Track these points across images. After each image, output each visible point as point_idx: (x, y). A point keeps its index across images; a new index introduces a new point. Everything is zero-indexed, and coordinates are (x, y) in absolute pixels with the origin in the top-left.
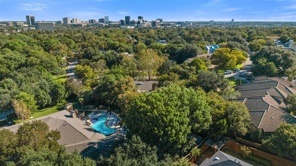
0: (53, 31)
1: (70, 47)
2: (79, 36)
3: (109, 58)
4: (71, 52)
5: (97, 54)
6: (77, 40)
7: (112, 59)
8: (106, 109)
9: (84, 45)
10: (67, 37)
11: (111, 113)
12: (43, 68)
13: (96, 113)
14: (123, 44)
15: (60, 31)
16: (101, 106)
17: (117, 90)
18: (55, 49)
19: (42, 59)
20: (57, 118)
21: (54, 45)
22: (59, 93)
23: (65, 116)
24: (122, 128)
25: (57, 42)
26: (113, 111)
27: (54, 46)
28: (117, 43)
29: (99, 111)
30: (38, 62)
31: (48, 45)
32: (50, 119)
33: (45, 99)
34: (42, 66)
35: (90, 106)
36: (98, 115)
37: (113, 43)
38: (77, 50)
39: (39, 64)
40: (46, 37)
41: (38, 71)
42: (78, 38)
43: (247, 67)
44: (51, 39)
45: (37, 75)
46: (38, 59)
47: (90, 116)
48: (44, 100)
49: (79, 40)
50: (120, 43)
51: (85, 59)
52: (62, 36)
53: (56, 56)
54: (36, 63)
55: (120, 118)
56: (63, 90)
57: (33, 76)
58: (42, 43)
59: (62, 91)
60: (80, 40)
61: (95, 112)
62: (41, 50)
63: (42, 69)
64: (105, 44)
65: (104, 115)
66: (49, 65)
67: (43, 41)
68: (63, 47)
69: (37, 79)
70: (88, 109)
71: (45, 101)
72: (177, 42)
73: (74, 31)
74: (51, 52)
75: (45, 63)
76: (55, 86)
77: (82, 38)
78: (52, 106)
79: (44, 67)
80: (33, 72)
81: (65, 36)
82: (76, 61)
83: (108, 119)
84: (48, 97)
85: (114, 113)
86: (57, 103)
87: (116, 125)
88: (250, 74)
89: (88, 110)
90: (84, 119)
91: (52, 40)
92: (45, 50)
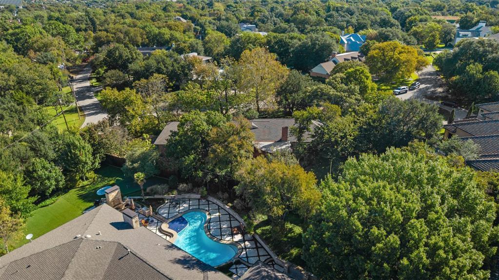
0: (21, 7)
1: (67, 42)
2: (80, 18)
3: (165, 67)
4: (72, 53)
5: (135, 57)
6: (78, 25)
7: (170, 68)
8: (194, 191)
9: (101, 38)
10: (56, 20)
11: (208, 201)
12: (24, 96)
13: (177, 203)
14: (178, 35)
15: (35, 6)
16: (182, 186)
17: (221, 151)
18: (38, 47)
19: (20, 75)
20: (98, 238)
21: (35, 39)
22: (79, 159)
23: (113, 224)
24: (248, 241)
25: (41, 33)
26: (214, 197)
27: (35, 42)
28: (166, 32)
29: (180, 197)
30: (11, 83)
31: (21, 39)
32: (81, 245)
33: (48, 178)
34: (23, 91)
35: (159, 187)
36: (181, 208)
37: (157, 32)
38: (81, 47)
39: (14, 86)
40: (9, 18)
41: (16, 106)
42: (78, 21)
43: (427, 77)
44: (26, 27)
45: (14, 114)
46: (9, 75)
47: (163, 211)
48: (47, 181)
49: (81, 26)
50: (172, 32)
51: (113, 71)
52: (43, 17)
53: (48, 66)
54: (7, 84)
55: (235, 214)
56: (88, 151)
57: (7, 117)
58: (6, 35)
59: (86, 155)
60: (83, 26)
61: (172, 200)
62: (9, 51)
63: (23, 98)
64: (142, 34)
65: (195, 207)
66: (37, 88)
67: (8, 30)
68: (56, 42)
69: (17, 124)
70: (155, 193)
71: (51, 184)
72: (281, 29)
73: (64, 7)
74: (32, 53)
75: (27, 83)
76: (68, 145)
77: (87, 21)
78: (66, 190)
79: (28, 93)
80: (5, 109)
81: (50, 18)
82: (87, 72)
83: (208, 217)
84: (55, 173)
85: (215, 201)
86: (76, 181)
87: (232, 235)
88: (440, 92)
89: (156, 196)
90: (152, 221)
91: (29, 29)
92: (17, 50)
